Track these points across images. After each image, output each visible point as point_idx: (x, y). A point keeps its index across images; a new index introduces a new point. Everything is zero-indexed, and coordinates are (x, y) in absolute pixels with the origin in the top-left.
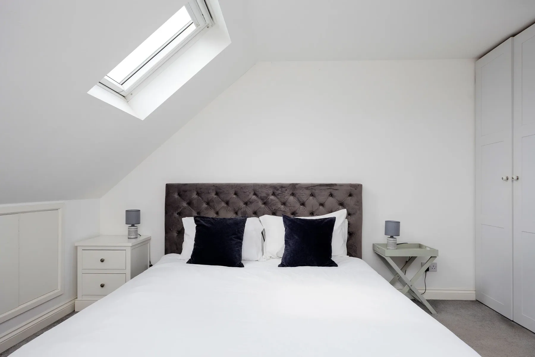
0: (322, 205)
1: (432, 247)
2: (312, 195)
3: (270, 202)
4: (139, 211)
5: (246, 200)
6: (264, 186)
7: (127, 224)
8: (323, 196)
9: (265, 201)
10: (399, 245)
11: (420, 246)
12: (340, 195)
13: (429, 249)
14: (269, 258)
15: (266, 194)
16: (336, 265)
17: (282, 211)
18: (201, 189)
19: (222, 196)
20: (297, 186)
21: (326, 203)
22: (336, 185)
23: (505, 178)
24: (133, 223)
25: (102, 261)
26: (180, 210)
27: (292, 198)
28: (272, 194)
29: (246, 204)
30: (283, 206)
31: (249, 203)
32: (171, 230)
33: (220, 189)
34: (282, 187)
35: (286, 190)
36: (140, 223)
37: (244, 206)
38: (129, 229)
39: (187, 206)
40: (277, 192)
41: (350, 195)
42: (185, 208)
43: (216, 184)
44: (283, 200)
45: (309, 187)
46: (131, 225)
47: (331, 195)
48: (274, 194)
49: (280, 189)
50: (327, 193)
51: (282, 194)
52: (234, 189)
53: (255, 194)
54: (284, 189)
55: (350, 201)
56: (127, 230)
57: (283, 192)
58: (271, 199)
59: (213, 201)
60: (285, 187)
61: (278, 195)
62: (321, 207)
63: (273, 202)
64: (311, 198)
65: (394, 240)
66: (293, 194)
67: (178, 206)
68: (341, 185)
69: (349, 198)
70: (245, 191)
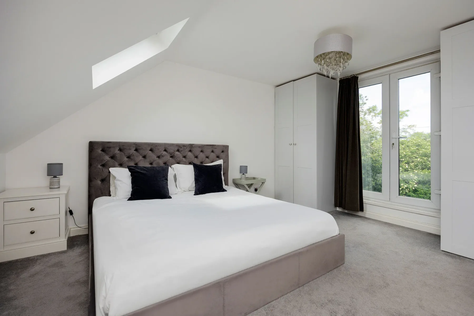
0: (207, 157)
1: (261, 178)
2: (202, 151)
3: (176, 156)
4: (62, 164)
5: (159, 154)
6: (172, 145)
7: (48, 175)
8: (208, 152)
9: (172, 155)
10: (247, 179)
11: (254, 178)
12: (218, 152)
13: (260, 179)
14: (183, 191)
15: (173, 150)
16: (226, 191)
17: (184, 161)
18: (123, 146)
19: (141, 151)
20: (193, 146)
21: (210, 156)
22: (215, 145)
23: (290, 144)
24: (55, 175)
25: (32, 210)
26: (104, 162)
27: (190, 153)
28: (177, 151)
29: (159, 157)
30: (184, 159)
31: (161, 156)
32: (95, 179)
33: (140, 147)
34: (184, 146)
35: (187, 148)
36: (62, 175)
37: (157, 158)
38: (50, 180)
39: (110, 159)
40: (181, 149)
41: (223, 152)
42: (108, 161)
43: (136, 143)
44: (184, 155)
45: (201, 146)
46: (53, 177)
47: (213, 151)
48: (178, 151)
49: (183, 147)
50: (210, 150)
51: (184, 150)
52: (150, 147)
53: (165, 150)
54: (185, 147)
55: (222, 155)
56: (49, 181)
57: (185, 149)
58: (177, 154)
59: (134, 155)
60: (185, 146)
61: (181, 151)
62: (207, 159)
63: (178, 156)
64: (201, 153)
65: (245, 176)
66: (190, 151)
67: (103, 159)
68: (218, 146)
69: (222, 153)
70: (159, 148)
